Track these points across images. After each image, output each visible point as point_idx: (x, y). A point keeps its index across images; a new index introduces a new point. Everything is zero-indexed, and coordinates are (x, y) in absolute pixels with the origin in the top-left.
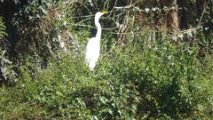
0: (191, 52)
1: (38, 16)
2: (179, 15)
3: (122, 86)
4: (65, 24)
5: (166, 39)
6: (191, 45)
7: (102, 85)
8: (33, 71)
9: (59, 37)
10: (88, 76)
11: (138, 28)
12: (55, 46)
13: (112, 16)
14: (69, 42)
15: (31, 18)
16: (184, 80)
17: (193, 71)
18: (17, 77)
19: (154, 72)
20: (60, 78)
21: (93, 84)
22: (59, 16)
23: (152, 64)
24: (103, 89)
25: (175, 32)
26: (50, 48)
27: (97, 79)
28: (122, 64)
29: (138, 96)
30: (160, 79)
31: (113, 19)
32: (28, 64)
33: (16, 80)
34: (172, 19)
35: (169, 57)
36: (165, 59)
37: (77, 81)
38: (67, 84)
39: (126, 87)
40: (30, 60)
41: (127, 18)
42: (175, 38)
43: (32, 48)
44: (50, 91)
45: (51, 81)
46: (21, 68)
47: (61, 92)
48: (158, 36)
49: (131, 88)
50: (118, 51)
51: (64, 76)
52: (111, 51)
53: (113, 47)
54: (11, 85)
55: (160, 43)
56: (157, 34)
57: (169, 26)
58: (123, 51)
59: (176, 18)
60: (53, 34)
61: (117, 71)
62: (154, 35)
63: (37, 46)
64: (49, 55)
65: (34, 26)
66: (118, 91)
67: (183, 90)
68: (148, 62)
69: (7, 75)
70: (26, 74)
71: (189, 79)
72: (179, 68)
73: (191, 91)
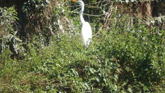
0: (160, 35)
1: (43, 5)
2: (151, 6)
3: (107, 60)
4: (63, 11)
5: (142, 24)
6: (161, 29)
7: (91, 59)
8: (38, 48)
9: (59, 21)
10: (81, 52)
11: (120, 15)
12: (56, 28)
13: (100, 6)
14: (66, 25)
15: (37, 6)
16: (155, 56)
17: (162, 49)
18: (26, 52)
19: (132, 49)
20: (59, 53)
21: (84, 58)
22: (59, 5)
23: (131, 43)
24: (92, 62)
25: (149, 19)
26: (51, 29)
27: (88, 55)
28: (107, 43)
29: (119, 68)
30: (137, 55)
31: (101, 7)
32: (34, 42)
33: (25, 54)
34: (146, 8)
35: (144, 38)
36: (141, 39)
37: (72, 56)
38: (64, 58)
39: (110, 61)
40: (36, 39)
41: (111, 8)
42: (148, 24)
43: (38, 29)
44: (51, 64)
45: (52, 55)
46: (29, 45)
47: (60, 64)
48: (135, 22)
49: (114, 62)
50: (104, 33)
51: (62, 52)
52: (99, 33)
53: (100, 29)
54: (20, 58)
55: (137, 27)
56: (134, 20)
57: (144, 14)
58: (108, 33)
59: (149, 8)
60: (54, 19)
61: (103, 48)
62: (132, 21)
63: (41, 28)
64: (50, 35)
65: (39, 12)
66: (103, 64)
67: (154, 64)
68: (127, 42)
69: (18, 51)
70: (33, 50)
71: (159, 55)
72: (151, 46)
73: (160, 64)
